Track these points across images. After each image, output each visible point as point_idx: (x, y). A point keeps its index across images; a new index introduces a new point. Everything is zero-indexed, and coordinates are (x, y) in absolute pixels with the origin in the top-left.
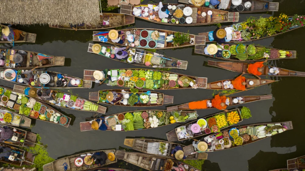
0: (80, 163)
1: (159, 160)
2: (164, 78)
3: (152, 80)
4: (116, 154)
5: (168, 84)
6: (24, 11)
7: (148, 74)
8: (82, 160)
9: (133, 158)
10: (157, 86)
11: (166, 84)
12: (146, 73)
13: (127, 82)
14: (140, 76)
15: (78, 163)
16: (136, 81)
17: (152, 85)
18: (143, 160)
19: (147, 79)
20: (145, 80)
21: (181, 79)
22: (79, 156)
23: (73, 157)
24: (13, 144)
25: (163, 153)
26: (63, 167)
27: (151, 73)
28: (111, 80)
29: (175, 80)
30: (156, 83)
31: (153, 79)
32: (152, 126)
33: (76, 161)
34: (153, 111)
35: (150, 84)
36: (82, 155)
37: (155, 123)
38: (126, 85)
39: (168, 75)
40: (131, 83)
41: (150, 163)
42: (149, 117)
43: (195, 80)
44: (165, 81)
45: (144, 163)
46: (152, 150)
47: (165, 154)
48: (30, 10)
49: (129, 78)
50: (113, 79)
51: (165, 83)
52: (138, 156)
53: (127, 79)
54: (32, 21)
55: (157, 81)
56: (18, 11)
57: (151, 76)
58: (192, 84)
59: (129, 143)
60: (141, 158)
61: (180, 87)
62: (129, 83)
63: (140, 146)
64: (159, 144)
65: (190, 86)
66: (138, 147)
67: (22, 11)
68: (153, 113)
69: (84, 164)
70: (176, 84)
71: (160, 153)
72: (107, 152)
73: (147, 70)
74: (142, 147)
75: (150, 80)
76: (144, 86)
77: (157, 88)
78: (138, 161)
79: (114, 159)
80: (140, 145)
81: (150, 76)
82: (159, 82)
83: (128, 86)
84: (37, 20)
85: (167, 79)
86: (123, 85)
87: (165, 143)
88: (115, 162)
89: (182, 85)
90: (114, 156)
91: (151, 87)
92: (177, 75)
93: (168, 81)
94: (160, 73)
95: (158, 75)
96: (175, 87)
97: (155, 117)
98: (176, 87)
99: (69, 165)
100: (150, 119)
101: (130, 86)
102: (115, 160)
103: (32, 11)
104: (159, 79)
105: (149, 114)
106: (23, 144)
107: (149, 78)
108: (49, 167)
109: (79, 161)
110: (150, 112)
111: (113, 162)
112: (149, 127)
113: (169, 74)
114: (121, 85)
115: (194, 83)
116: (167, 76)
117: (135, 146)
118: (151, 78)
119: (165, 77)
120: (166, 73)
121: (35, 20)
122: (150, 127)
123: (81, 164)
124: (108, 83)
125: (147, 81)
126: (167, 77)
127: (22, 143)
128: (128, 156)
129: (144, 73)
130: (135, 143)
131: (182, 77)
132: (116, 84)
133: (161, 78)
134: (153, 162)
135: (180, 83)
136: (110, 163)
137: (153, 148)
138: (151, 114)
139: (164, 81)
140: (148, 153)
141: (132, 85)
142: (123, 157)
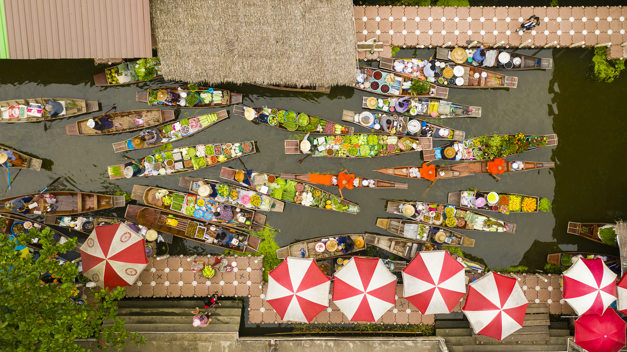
0: (321, 249)
1: (415, 246)
2: (381, 142)
3: (368, 146)
4: (365, 238)
5: (387, 149)
6: (271, 70)
7: (362, 139)
8: (323, 245)
9: (384, 244)
10: (375, 152)
11: (385, 148)
12: (359, 138)
13: (338, 151)
14: (353, 142)
15: (318, 248)
16: (348, 149)
17: (368, 151)
18: (396, 246)
19: (361, 145)
20: (359, 147)
21: (401, 140)
22: (320, 241)
23: (312, 242)
24: (237, 226)
25: (423, 237)
26: (300, 253)
27: (365, 138)
28: (318, 150)
29: (395, 143)
30: (372, 148)
31: (368, 144)
32: (303, 203)
33: (317, 246)
34: (311, 187)
35: (365, 150)
36: (323, 240)
37: (308, 201)
38: (337, 155)
39: (386, 138)
40: (343, 152)
41: (404, 249)
42: (303, 192)
43: (418, 141)
44: (383, 145)
45: (397, 249)
46: (410, 233)
47: (424, 239)
48: (277, 69)
49: (340, 146)
50: (320, 148)
51: (383, 148)
52: (390, 240)
53: (336, 147)
54: (278, 81)
55: (373, 146)
56: (263, 70)
57: (366, 140)
58: (414, 146)
59: (382, 224)
60: (393, 243)
61: (401, 150)
62: (340, 152)
63: (394, 229)
64: (418, 227)
65: (413, 149)
66: (393, 230)
67: (269, 70)
68: (310, 189)
69: (326, 251)
70: (396, 147)
71: (418, 237)
72: (354, 237)
73: (360, 135)
74: (397, 230)
75: (365, 146)
76: (358, 154)
77: (374, 155)
78: (390, 247)
79: (362, 245)
80: (395, 227)
81: (364, 142)
82: (376, 148)
83: (339, 155)
84: (284, 80)
85: (385, 143)
86: (334, 155)
87: (425, 225)
88: (363, 249)
89: (403, 148)
90: (362, 242)
91: (367, 154)
92: (396, 137)
93: (387, 145)
94: (376, 136)
95: (374, 139)
96: (395, 151)
97: (310, 194)
98: (397, 152)
99: (307, 251)
100: (304, 194)
101: (342, 155)
102: (364, 247)
103: (280, 70)
104: (376, 143)
105: (305, 188)
106: (250, 227)
107: (363, 143)
108: (283, 252)
109: (321, 246)
110: (306, 186)
111: (361, 249)
112: (299, 202)
113: (386, 136)
114: (331, 155)
115: (418, 144)
116: (384, 139)
117: (390, 229)
118: (366, 143)
119: (382, 140)
120: (383, 135)
121: (282, 80)
122: (301, 204)
123: (323, 250)
124: (315, 154)
125: (362, 147)
126: (385, 141)
127: (248, 226)
128: (378, 241)
129: (357, 138)
130: (390, 224)
131: (402, 139)
132: (325, 154)
133: (378, 143)
134: (408, 248)
135: (401, 146)
136: (357, 250)
137: (411, 231)
138: (307, 189)
139: (381, 146)
140: (405, 236)
141: (344, 154)
142: (373, 242)
